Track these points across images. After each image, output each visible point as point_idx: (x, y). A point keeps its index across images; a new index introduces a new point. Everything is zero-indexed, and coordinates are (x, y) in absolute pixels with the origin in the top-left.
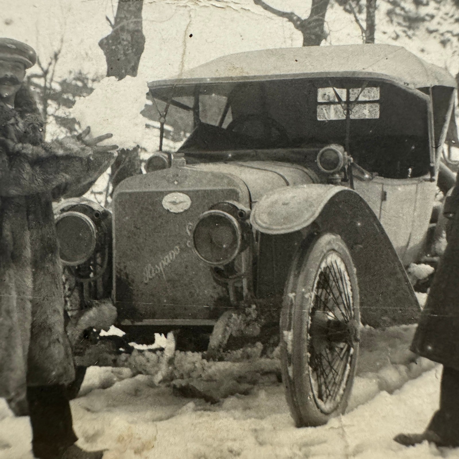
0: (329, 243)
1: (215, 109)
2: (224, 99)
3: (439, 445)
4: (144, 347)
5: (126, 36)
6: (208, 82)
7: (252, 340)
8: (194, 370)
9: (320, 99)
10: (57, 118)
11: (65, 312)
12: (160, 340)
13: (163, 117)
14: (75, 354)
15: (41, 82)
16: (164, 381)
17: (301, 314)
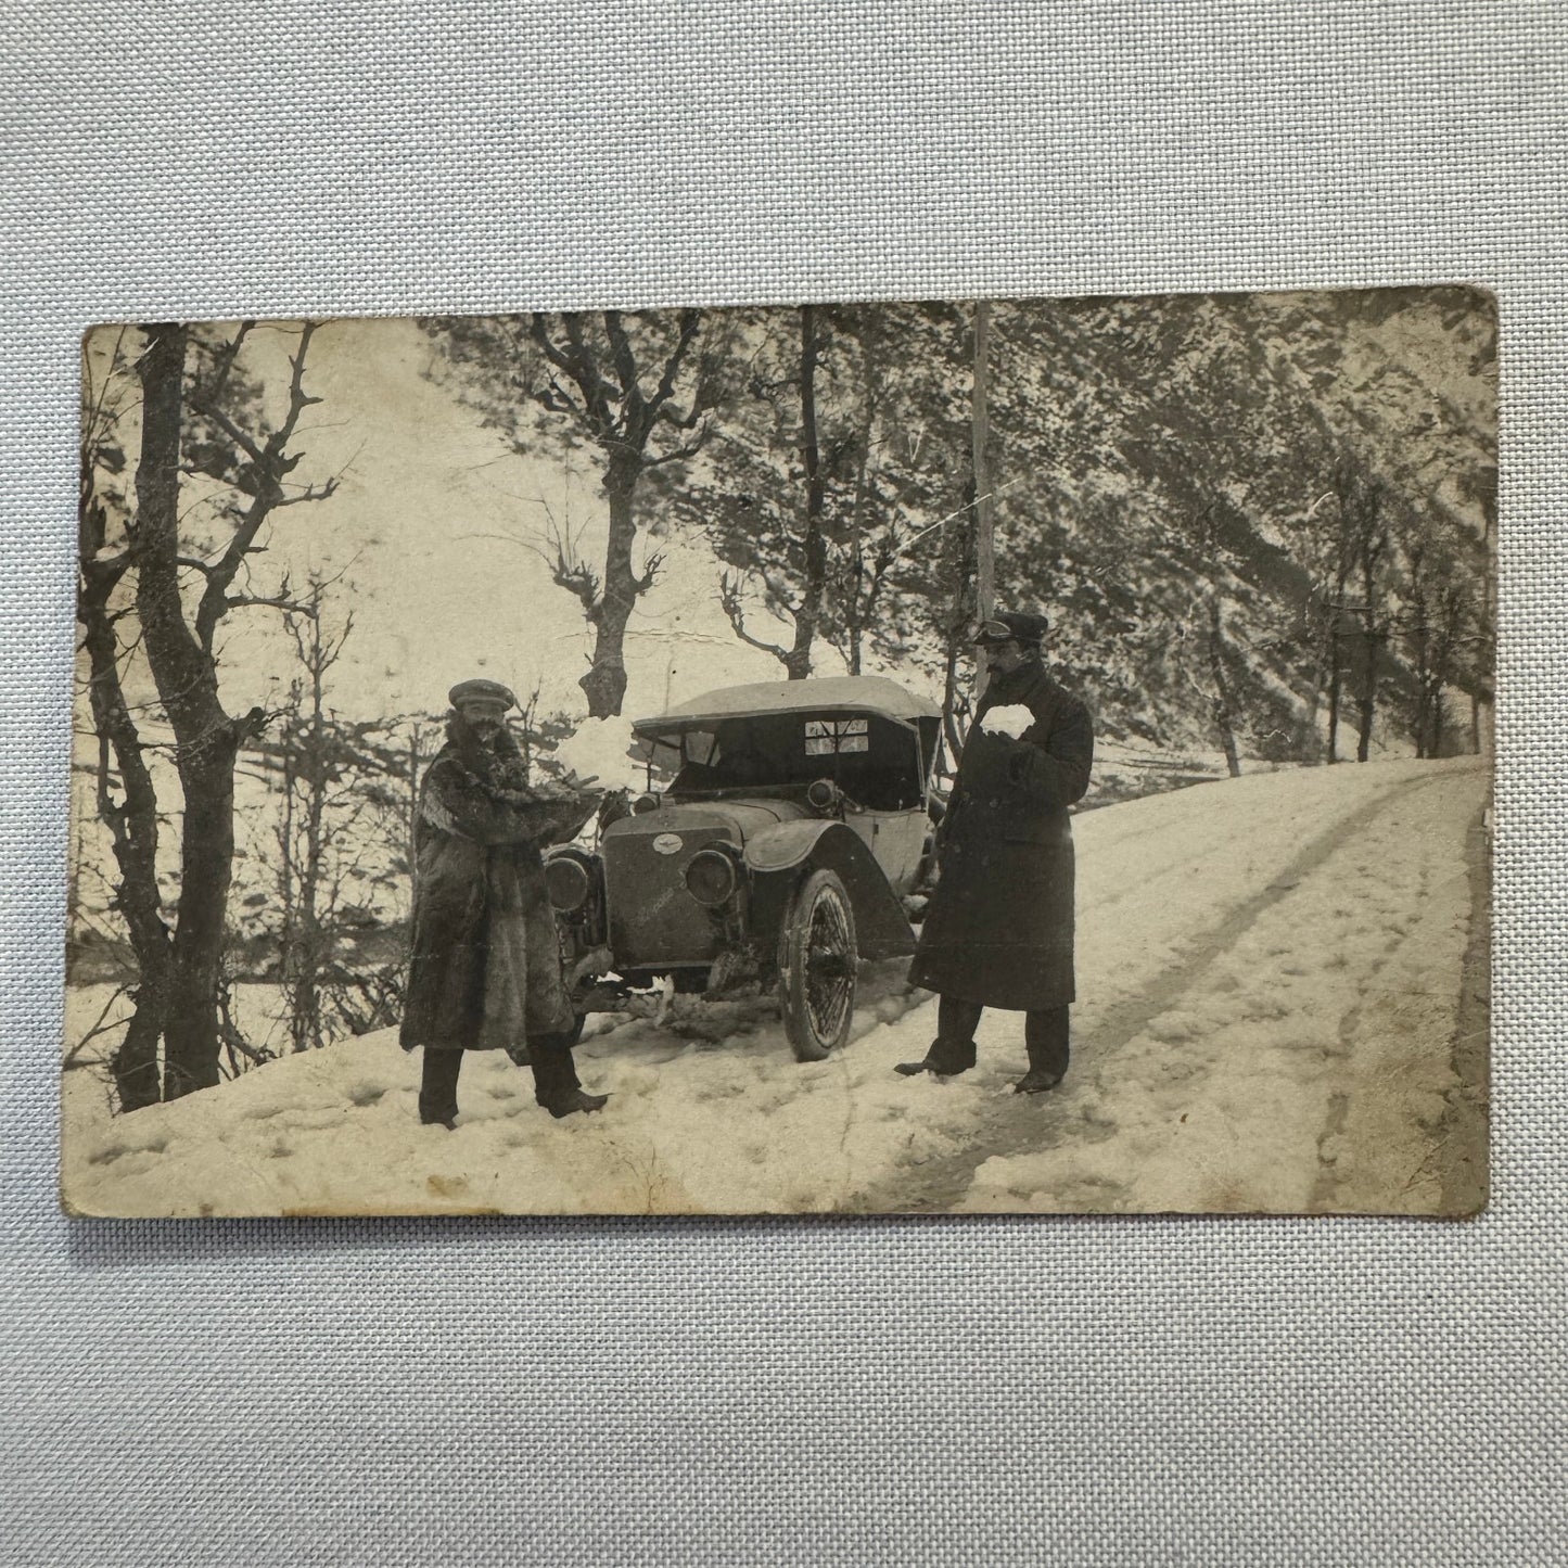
0: (824, 878)
1: (702, 747)
2: (711, 736)
3: (938, 1073)
4: (642, 991)
5: (606, 673)
6: (694, 719)
7: (749, 979)
8: (694, 1010)
9: (808, 734)
10: (540, 762)
11: (561, 960)
12: (658, 983)
13: (649, 757)
14: (573, 1001)
15: (521, 725)
16: (663, 1024)
17: (799, 950)
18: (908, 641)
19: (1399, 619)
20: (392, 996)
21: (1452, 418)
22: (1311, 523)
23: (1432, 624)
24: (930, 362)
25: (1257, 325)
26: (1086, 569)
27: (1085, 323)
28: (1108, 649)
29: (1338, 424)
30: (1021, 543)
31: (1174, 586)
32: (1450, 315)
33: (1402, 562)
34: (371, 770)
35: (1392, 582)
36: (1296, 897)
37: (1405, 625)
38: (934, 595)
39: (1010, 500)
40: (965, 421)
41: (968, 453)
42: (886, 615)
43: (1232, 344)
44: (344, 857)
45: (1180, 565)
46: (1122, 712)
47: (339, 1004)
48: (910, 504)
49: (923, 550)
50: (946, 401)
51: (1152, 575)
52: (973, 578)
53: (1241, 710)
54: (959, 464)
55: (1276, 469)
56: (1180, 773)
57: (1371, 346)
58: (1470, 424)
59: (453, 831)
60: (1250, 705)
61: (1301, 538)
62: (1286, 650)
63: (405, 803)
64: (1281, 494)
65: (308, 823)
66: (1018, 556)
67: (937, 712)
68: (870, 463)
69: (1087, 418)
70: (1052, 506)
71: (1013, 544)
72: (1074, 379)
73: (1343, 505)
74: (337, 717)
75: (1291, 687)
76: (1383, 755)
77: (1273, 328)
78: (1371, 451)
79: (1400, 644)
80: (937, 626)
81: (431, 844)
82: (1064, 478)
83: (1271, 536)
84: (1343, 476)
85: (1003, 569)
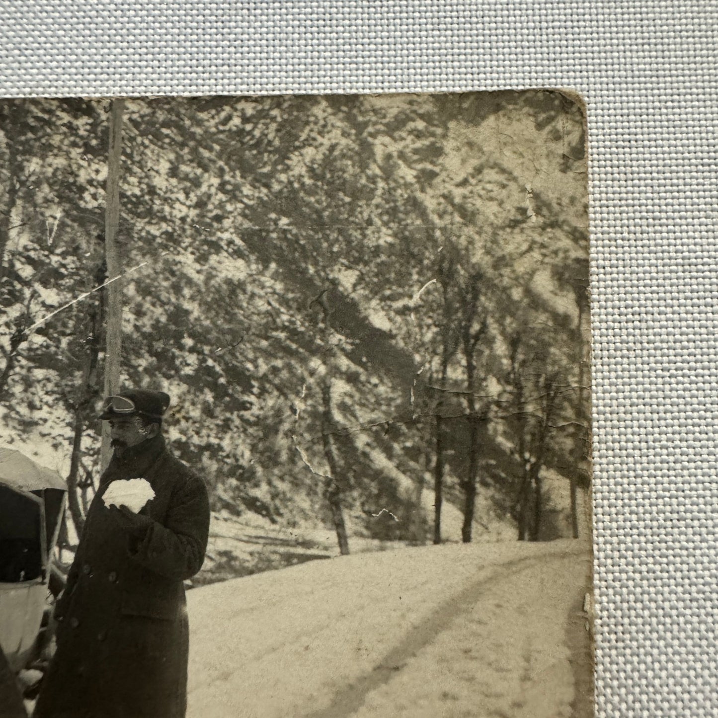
18: (37, 415)
19: (498, 404)
21: (545, 211)
22: (416, 309)
23: (530, 408)
24: (68, 153)
25: (366, 124)
26: (206, 349)
27: (210, 120)
28: (225, 427)
29: (441, 216)
30: (147, 323)
31: (289, 367)
32: (542, 116)
33: (501, 348)
35: (492, 367)
36: (403, 678)
37: (505, 409)
38: (65, 371)
39: (138, 282)
40: (100, 207)
41: (101, 238)
42: (18, 389)
43: (344, 141)
45: (294, 346)
46: (237, 488)
48: (45, 284)
49: (55, 328)
50: (82, 189)
51: (268, 355)
52: (101, 355)
53: (351, 488)
54: (92, 247)
55: (383, 257)
56: (292, 550)
57: (470, 144)
58: (562, 218)
60: (360, 484)
61: (407, 323)
62: (392, 431)
64: (388, 281)
66: (144, 335)
67: (61, 485)
68: (10, 246)
69: (210, 207)
70: (177, 289)
71: (139, 323)
72: (199, 171)
73: (445, 292)
75: (398, 467)
76: (486, 537)
77: (382, 128)
78: (471, 242)
79: (501, 428)
80: (66, 402)
82: (188, 262)
83: (379, 320)
84: (446, 265)
85: (130, 347)
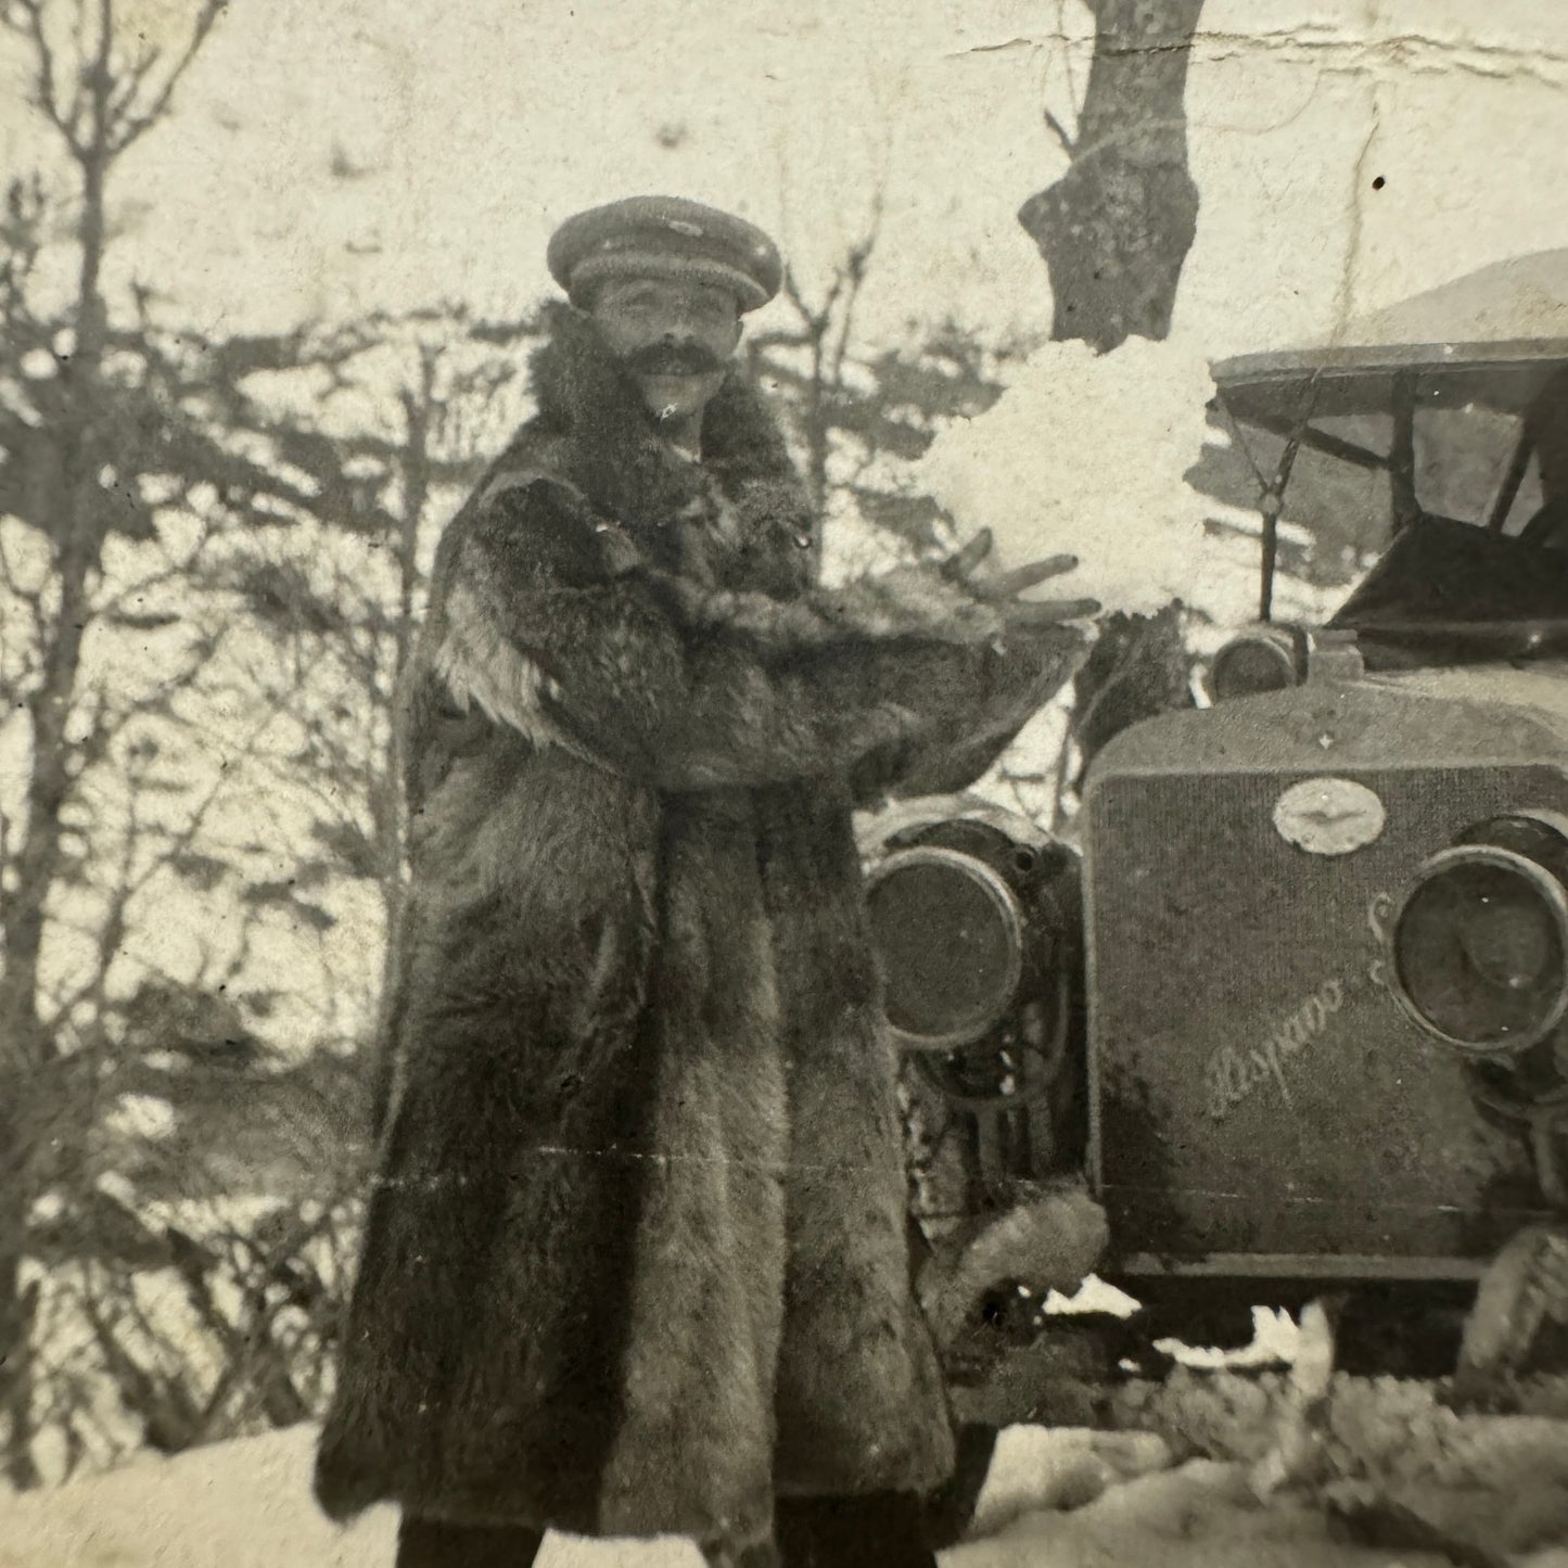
1: (1474, 464)
2: (1509, 426)
4: (1213, 1358)
5: (1121, 187)
6: (1447, 360)
8: (1407, 1443)
10: (863, 496)
11: (913, 1223)
12: (1273, 1332)
13: (1273, 494)
14: (952, 1378)
15: (800, 361)
16: (1293, 1483)
20: (296, 1316)
34: (261, 502)
44: (153, 807)
47: (103, 1335)
59: (541, 734)
63: (375, 623)
65: (34, 681)
74: (159, 313)
81: (462, 777)
